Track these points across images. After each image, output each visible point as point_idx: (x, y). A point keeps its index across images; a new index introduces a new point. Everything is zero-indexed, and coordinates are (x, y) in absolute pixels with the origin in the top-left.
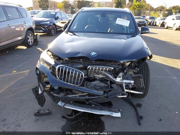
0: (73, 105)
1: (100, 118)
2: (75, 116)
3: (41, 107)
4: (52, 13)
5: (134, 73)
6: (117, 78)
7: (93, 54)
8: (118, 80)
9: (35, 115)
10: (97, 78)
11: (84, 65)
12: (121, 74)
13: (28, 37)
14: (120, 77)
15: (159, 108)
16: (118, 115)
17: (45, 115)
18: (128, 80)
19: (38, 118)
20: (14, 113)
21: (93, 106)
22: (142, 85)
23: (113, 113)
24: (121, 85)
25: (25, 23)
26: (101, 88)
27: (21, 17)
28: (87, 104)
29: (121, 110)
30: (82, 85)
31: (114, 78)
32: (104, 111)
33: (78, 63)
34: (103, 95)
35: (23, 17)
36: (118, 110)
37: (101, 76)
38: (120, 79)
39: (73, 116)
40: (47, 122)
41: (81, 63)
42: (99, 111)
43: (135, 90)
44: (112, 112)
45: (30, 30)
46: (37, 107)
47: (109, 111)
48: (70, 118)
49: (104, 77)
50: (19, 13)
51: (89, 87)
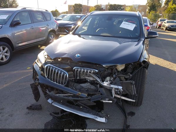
0: (61, 104)
1: (86, 120)
2: (62, 114)
3: (36, 102)
4: (77, 17)
5: (125, 78)
6: (104, 82)
7: (77, 56)
8: (105, 84)
9: (28, 108)
10: (88, 80)
11: (71, 66)
12: (108, 78)
13: (50, 38)
14: (107, 81)
15: (154, 120)
16: (103, 120)
17: (35, 110)
18: (116, 85)
19: (30, 111)
20: (12, 104)
21: (81, 107)
22: (134, 92)
23: (98, 117)
24: (110, 90)
25: (48, 26)
26: (87, 91)
27: (45, 20)
28: (75, 104)
29: (109, 116)
30: (67, 86)
31: (101, 82)
32: (89, 114)
33: (65, 64)
34: (86, 97)
35: (47, 21)
36: (105, 115)
37: (91, 79)
38: (107, 83)
39: (59, 114)
40: (36, 116)
41: (68, 64)
42: (84, 113)
43: (128, 97)
44: (96, 117)
45: (53, 32)
46: (33, 101)
47: (93, 115)
48: (56, 115)
49: (95, 80)
50: (44, 17)
51: (74, 88)
